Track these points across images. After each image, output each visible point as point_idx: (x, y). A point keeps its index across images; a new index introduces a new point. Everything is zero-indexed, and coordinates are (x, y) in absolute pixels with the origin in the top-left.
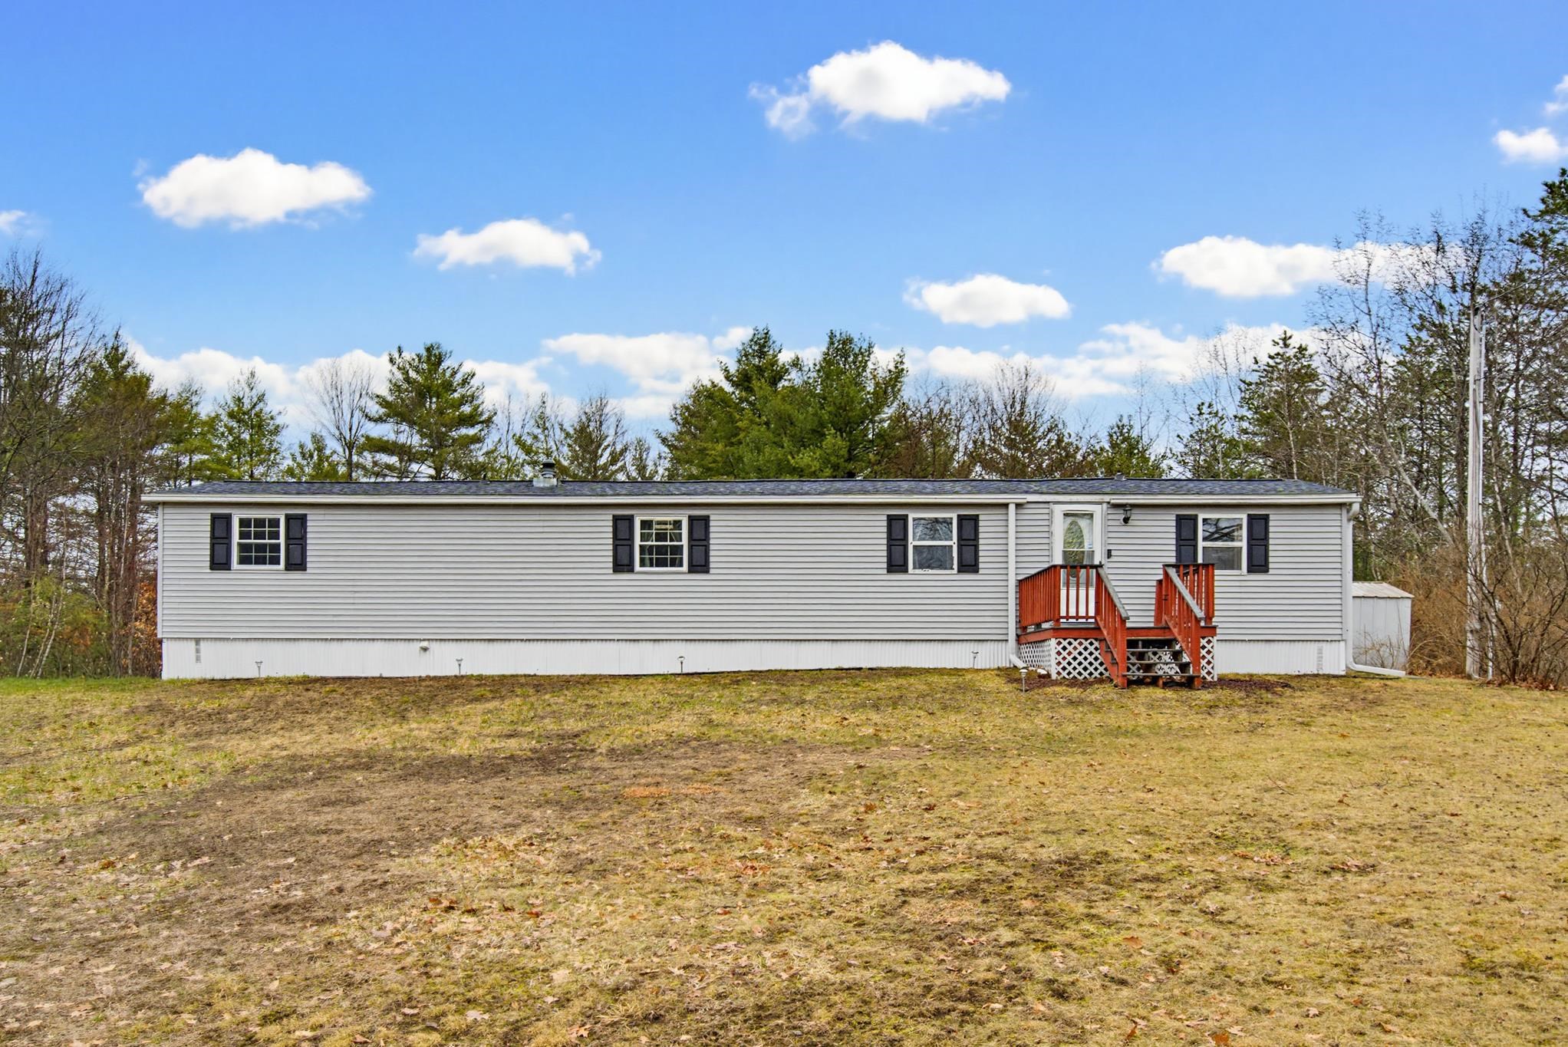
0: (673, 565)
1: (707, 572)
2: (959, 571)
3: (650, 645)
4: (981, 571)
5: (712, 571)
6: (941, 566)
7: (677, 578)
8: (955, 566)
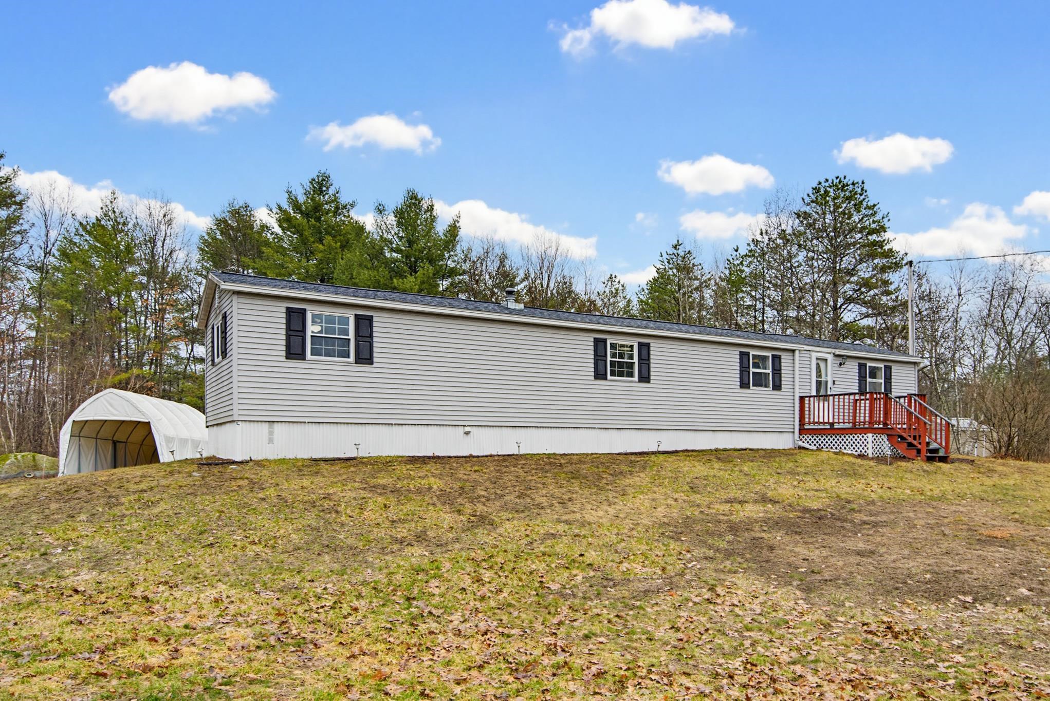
0: (628, 376)
1: (649, 382)
2: (773, 389)
3: (615, 431)
4: (783, 390)
5: (652, 381)
6: (766, 386)
7: (631, 384)
8: (771, 386)
